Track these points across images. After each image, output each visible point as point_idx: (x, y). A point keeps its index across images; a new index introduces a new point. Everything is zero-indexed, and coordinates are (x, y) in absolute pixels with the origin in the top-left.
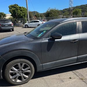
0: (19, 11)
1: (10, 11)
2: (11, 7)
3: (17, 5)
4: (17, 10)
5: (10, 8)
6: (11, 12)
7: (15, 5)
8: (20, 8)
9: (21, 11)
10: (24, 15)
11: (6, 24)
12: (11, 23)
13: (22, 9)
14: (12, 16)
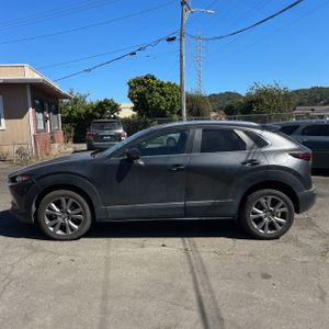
0: (157, 94)
1: (131, 97)
2: (135, 84)
3: (153, 78)
4: (151, 92)
5: (131, 87)
6: (132, 99)
7: (146, 78)
8: (161, 85)
9: (163, 94)
10: (172, 108)
11: (107, 132)
12: (121, 131)
13: (166, 89)
14: (134, 109)
